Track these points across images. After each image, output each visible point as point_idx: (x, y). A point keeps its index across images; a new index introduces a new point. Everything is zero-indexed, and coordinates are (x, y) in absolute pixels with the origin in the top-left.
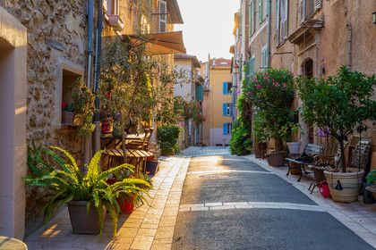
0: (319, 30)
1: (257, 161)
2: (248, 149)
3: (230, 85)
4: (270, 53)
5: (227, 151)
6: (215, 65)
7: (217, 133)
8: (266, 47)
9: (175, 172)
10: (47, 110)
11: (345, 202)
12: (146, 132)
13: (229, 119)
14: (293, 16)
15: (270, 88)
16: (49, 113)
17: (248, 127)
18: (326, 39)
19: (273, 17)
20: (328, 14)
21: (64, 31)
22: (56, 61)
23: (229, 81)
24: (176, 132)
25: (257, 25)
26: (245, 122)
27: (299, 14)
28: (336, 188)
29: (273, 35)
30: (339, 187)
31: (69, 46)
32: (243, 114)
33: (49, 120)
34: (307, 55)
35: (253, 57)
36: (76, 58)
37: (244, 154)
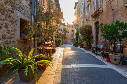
0: (101, 13)
1: (81, 48)
2: (78, 45)
3: (72, 30)
4: (84, 21)
5: (72, 45)
6: (69, 26)
7: (69, 41)
8: (83, 20)
9: (60, 52)
10: (13, 33)
11: (116, 64)
12: (52, 41)
13: (72, 38)
14: (92, 11)
15: (85, 29)
16: (14, 34)
17: (77, 40)
18: (103, 15)
19: (85, 12)
20: (104, 8)
21: (21, 4)
22: (17, 14)
23: (72, 29)
24: (60, 41)
25: (80, 15)
26: (77, 39)
27: (94, 10)
28: (114, 60)
29: (85, 16)
30: (115, 60)
31: (24, 11)
32: (76, 37)
33: (14, 36)
34: (97, 20)
35: (79, 23)
36: (27, 15)
37: (77, 46)
